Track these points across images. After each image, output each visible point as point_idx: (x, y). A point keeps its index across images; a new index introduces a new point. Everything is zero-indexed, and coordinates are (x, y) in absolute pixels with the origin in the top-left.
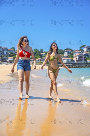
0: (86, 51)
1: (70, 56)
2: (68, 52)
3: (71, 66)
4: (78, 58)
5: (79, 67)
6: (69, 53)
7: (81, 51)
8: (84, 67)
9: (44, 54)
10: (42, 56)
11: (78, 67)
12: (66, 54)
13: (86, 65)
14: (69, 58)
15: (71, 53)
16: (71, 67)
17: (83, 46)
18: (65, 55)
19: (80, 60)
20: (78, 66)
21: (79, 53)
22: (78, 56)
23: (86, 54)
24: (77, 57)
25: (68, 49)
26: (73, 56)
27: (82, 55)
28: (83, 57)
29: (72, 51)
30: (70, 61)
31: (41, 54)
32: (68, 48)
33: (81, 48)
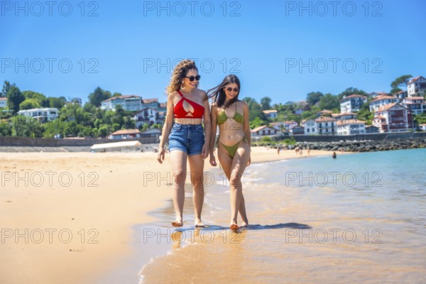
0: (414, 93)
1: (360, 114)
2: (353, 101)
3: (369, 146)
4: (389, 120)
5: (397, 147)
6: (357, 106)
7: (398, 95)
8: (416, 147)
9: (276, 111)
10: (269, 118)
11: (392, 149)
12: (346, 108)
13: (420, 140)
14: (358, 122)
15: (362, 103)
16: (371, 149)
17: (404, 80)
18: (343, 112)
19: (394, 124)
20: (392, 143)
21: (389, 101)
22: (389, 111)
23: (416, 105)
24: (386, 116)
25: (352, 91)
26: (370, 114)
27: (400, 108)
28: (406, 113)
29: (365, 97)
30: (362, 131)
31: (263, 114)
32: (351, 89)
33: (394, 84)
